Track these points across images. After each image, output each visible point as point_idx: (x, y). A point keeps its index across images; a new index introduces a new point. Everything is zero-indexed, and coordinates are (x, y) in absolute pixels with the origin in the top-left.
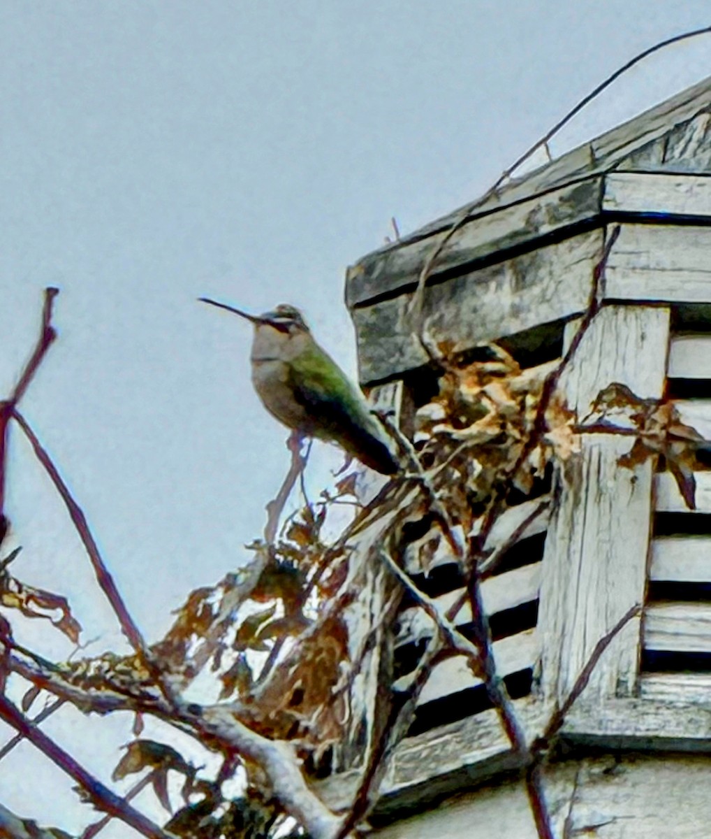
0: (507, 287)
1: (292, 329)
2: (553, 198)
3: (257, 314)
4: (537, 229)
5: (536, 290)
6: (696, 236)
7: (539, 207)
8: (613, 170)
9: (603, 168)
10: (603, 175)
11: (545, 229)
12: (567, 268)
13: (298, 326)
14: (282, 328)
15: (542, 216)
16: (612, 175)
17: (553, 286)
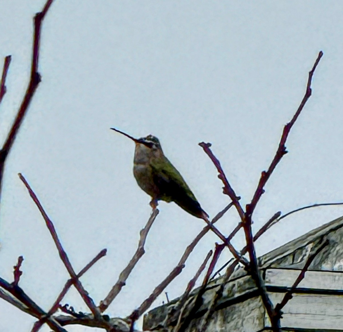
0: (219, 323)
1: (154, 147)
2: (241, 280)
3: (138, 138)
4: (233, 295)
5: (232, 324)
6: (307, 299)
7: (234, 285)
8: (269, 267)
9: (265, 267)
10: (264, 270)
11: (237, 295)
12: (247, 314)
13: (156, 146)
14: (149, 145)
15: (236, 288)
16: (268, 270)
17: (241, 321)
